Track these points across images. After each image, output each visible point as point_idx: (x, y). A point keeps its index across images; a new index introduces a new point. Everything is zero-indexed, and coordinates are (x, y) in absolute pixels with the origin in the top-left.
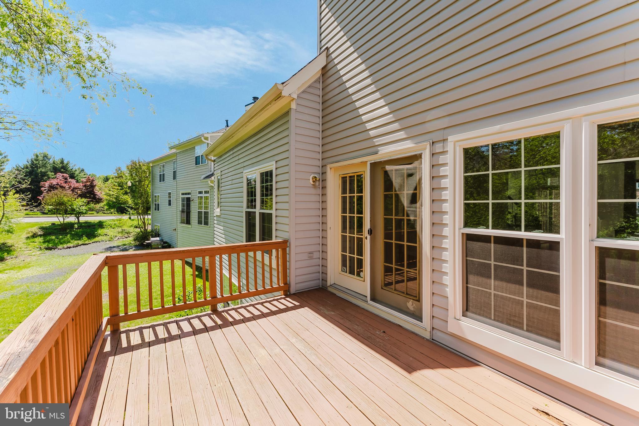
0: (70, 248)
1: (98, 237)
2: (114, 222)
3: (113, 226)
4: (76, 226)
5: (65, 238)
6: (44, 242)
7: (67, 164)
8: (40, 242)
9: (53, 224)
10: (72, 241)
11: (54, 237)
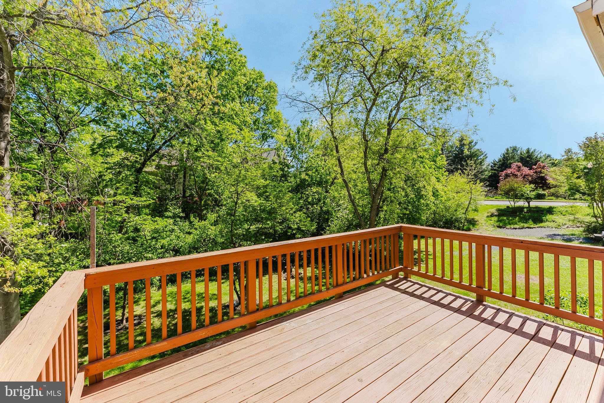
0: (516, 229)
1: (545, 222)
2: (566, 209)
3: (564, 213)
4: (525, 210)
5: (514, 219)
6: (498, 221)
7: (532, 153)
8: (495, 221)
9: (508, 207)
10: (518, 223)
11: (505, 218)
